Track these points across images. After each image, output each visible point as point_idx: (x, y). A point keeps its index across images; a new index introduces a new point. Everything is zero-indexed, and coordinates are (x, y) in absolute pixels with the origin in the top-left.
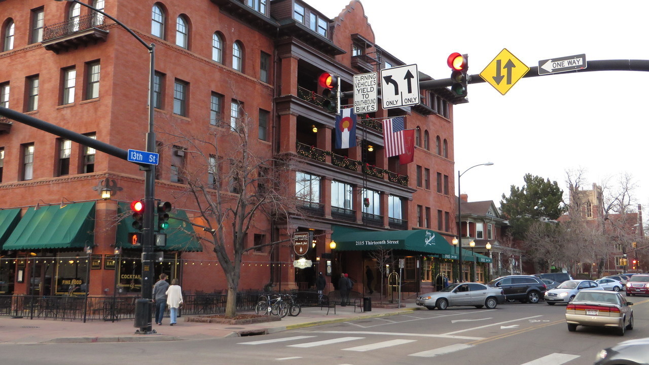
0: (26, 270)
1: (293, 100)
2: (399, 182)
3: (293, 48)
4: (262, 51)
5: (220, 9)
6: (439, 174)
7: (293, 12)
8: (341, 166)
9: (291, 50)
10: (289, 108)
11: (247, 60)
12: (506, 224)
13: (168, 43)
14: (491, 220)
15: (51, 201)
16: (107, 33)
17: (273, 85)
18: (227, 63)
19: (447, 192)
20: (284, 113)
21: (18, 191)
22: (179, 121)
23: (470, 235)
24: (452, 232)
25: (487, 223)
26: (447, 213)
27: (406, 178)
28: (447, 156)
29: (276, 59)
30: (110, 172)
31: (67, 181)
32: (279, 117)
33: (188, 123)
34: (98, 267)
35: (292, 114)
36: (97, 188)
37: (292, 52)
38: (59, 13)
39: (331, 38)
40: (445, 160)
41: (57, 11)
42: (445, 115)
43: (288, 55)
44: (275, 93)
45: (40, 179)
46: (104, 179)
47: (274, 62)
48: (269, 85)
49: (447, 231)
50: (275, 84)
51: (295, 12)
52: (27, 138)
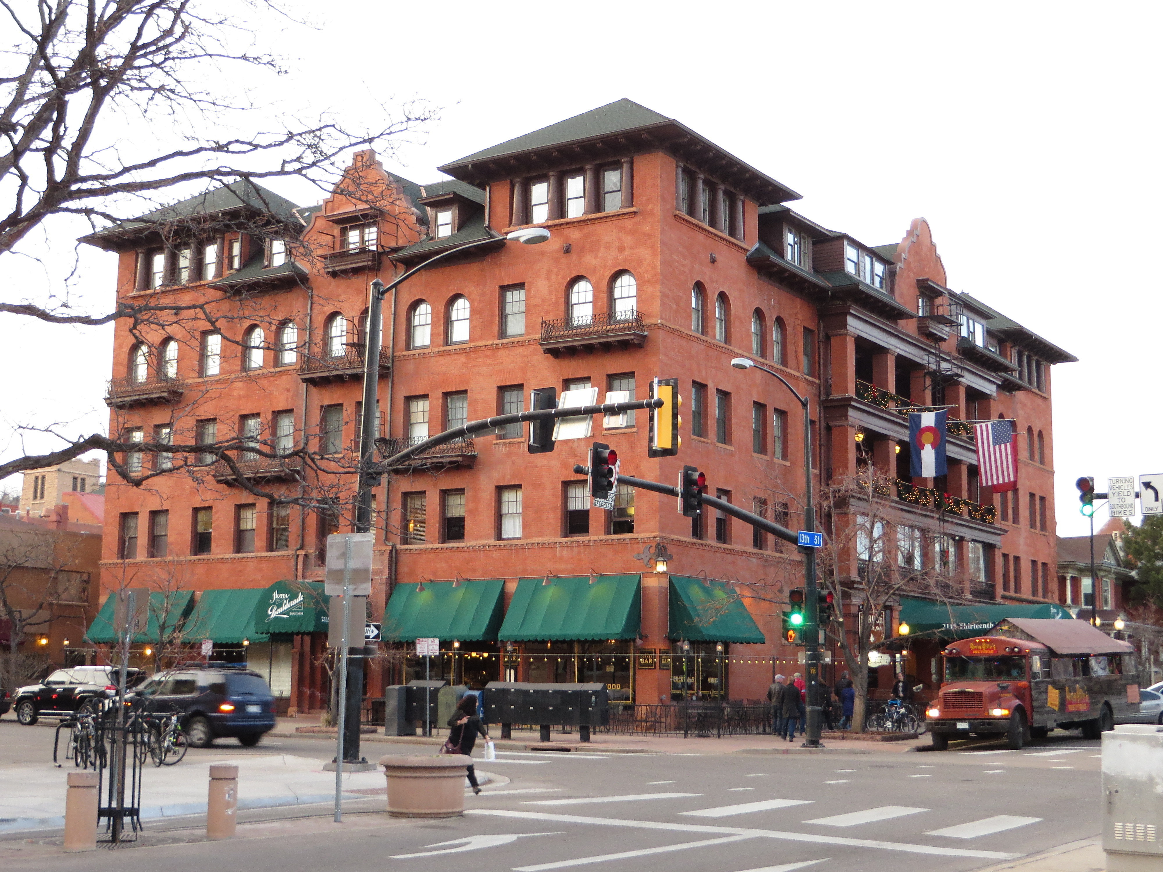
0: (520, 668)
1: (853, 403)
2: (983, 520)
3: (851, 321)
4: (805, 328)
5: (759, 273)
6: (1032, 495)
7: (846, 259)
8: (910, 501)
9: (847, 324)
10: (846, 416)
11: (789, 345)
12: (1132, 577)
13: (709, 339)
14: (1109, 572)
15: (561, 571)
16: (645, 336)
17: (819, 379)
18: (768, 354)
19: (1043, 527)
20: (837, 423)
21: (496, 554)
22: (723, 453)
23: (1073, 600)
24: (1052, 598)
25: (1103, 577)
26: (1044, 565)
27: (992, 510)
28: (1042, 462)
29: (821, 338)
30: (662, 534)
31: (586, 545)
32: (829, 429)
33: (732, 454)
34: (651, 666)
35: (851, 426)
36: (643, 556)
37: (848, 327)
38: (553, 297)
39: (892, 291)
40: (1040, 469)
41: (551, 293)
42: (1039, 387)
43: (843, 331)
44: (822, 393)
45: (536, 540)
46: (654, 545)
47: (819, 342)
48: (814, 380)
49: (1044, 597)
50: (822, 376)
51: (849, 259)
52: (508, 477)
